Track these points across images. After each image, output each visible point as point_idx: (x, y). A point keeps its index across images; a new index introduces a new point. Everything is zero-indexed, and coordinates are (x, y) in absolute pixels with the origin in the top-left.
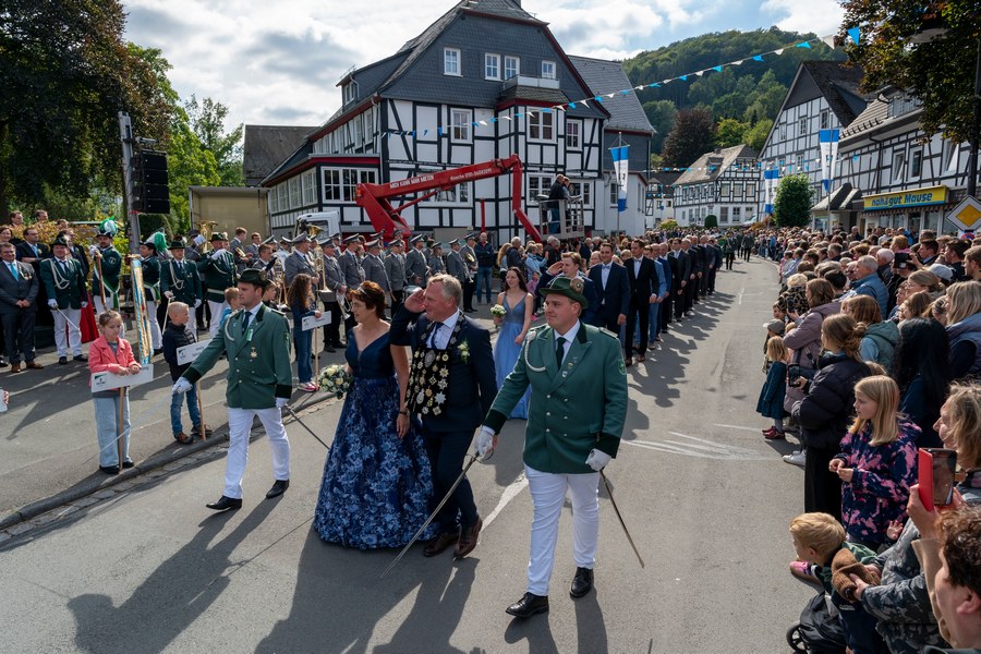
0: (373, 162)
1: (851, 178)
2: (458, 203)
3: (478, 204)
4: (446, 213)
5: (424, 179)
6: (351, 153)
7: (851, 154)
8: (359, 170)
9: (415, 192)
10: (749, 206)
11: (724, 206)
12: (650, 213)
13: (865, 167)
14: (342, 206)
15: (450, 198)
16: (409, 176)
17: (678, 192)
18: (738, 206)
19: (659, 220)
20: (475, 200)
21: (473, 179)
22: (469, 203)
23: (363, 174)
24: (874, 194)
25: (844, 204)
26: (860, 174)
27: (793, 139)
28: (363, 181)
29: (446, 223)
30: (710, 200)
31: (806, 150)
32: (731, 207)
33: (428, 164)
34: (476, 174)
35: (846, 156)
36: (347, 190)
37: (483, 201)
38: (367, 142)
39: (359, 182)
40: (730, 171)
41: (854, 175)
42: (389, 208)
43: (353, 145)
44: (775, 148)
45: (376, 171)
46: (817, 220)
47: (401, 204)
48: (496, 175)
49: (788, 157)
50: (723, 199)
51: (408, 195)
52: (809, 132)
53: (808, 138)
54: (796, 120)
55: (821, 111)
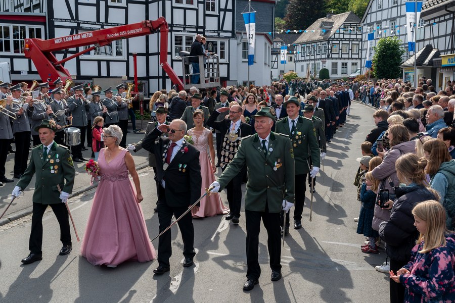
0: (40, 20)
1: (432, 41)
2: (114, 57)
3: (131, 58)
4: (104, 65)
5: (84, 36)
6: (20, 12)
7: (432, 22)
8: (27, 27)
9: (77, 46)
10: (354, 61)
11: (334, 61)
12: (275, 66)
13: (442, 33)
14: (12, 58)
15: (108, 52)
16: (72, 33)
17: (298, 49)
18: (345, 61)
19: (283, 72)
20: (129, 54)
21: (127, 37)
22: (124, 57)
23: (31, 30)
24: (449, 53)
25: (426, 61)
26: (438, 37)
27: (388, 9)
28: (31, 36)
29: (104, 73)
30: (324, 56)
31: (397, 17)
33: (88, 23)
34: (129, 32)
35: (427, 23)
36: (16, 43)
37: (135, 56)
38: (35, 3)
39: (27, 37)
40: (339, 33)
41: (434, 38)
42: (53, 60)
43: (22, 5)
44: (373, 15)
45: (42, 28)
46: (406, 74)
47: (65, 57)
48: (146, 34)
49: (384, 23)
50: (334, 56)
51: (70, 49)
52: (399, 3)
53: (399, 7)
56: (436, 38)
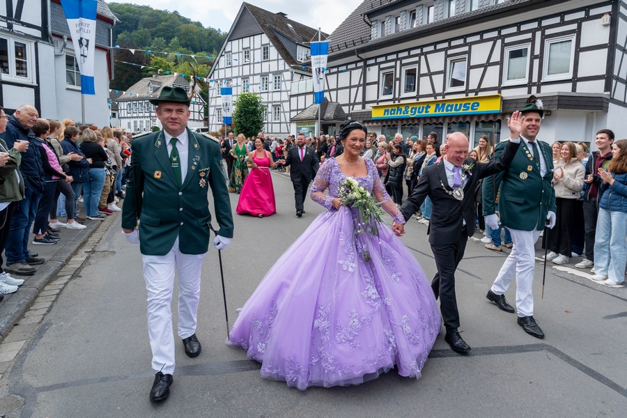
17: (123, 105)
27: (239, 66)
30: (153, 115)
31: (250, 75)
52: (252, 62)
53: (252, 66)
54: (241, 50)
55: (262, 45)
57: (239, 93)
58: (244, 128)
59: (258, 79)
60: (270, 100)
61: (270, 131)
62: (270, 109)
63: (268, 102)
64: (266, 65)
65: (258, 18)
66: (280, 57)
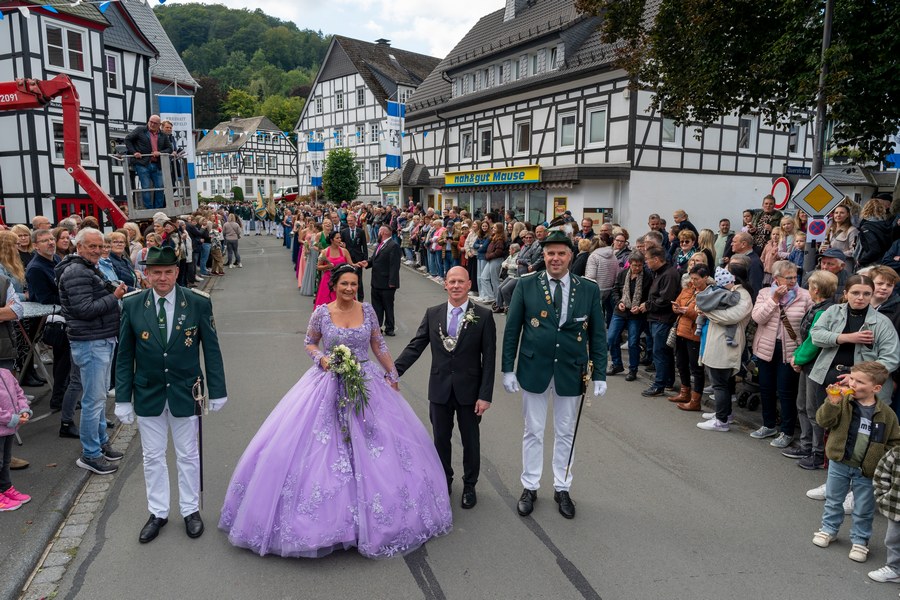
10: (273, 178)
11: (248, 177)
18: (262, 178)
26: (423, 150)
27: (331, 113)
31: (344, 124)
32: (255, 179)
40: (252, 142)
50: (247, 171)
52: (346, 108)
53: (346, 113)
54: (332, 94)
55: (356, 88)
56: (420, 151)
57: (332, 147)
58: (336, 191)
59: (353, 129)
60: (367, 155)
61: (368, 193)
62: (367, 165)
63: (365, 158)
64: (361, 112)
65: (351, 55)
66: (377, 102)
